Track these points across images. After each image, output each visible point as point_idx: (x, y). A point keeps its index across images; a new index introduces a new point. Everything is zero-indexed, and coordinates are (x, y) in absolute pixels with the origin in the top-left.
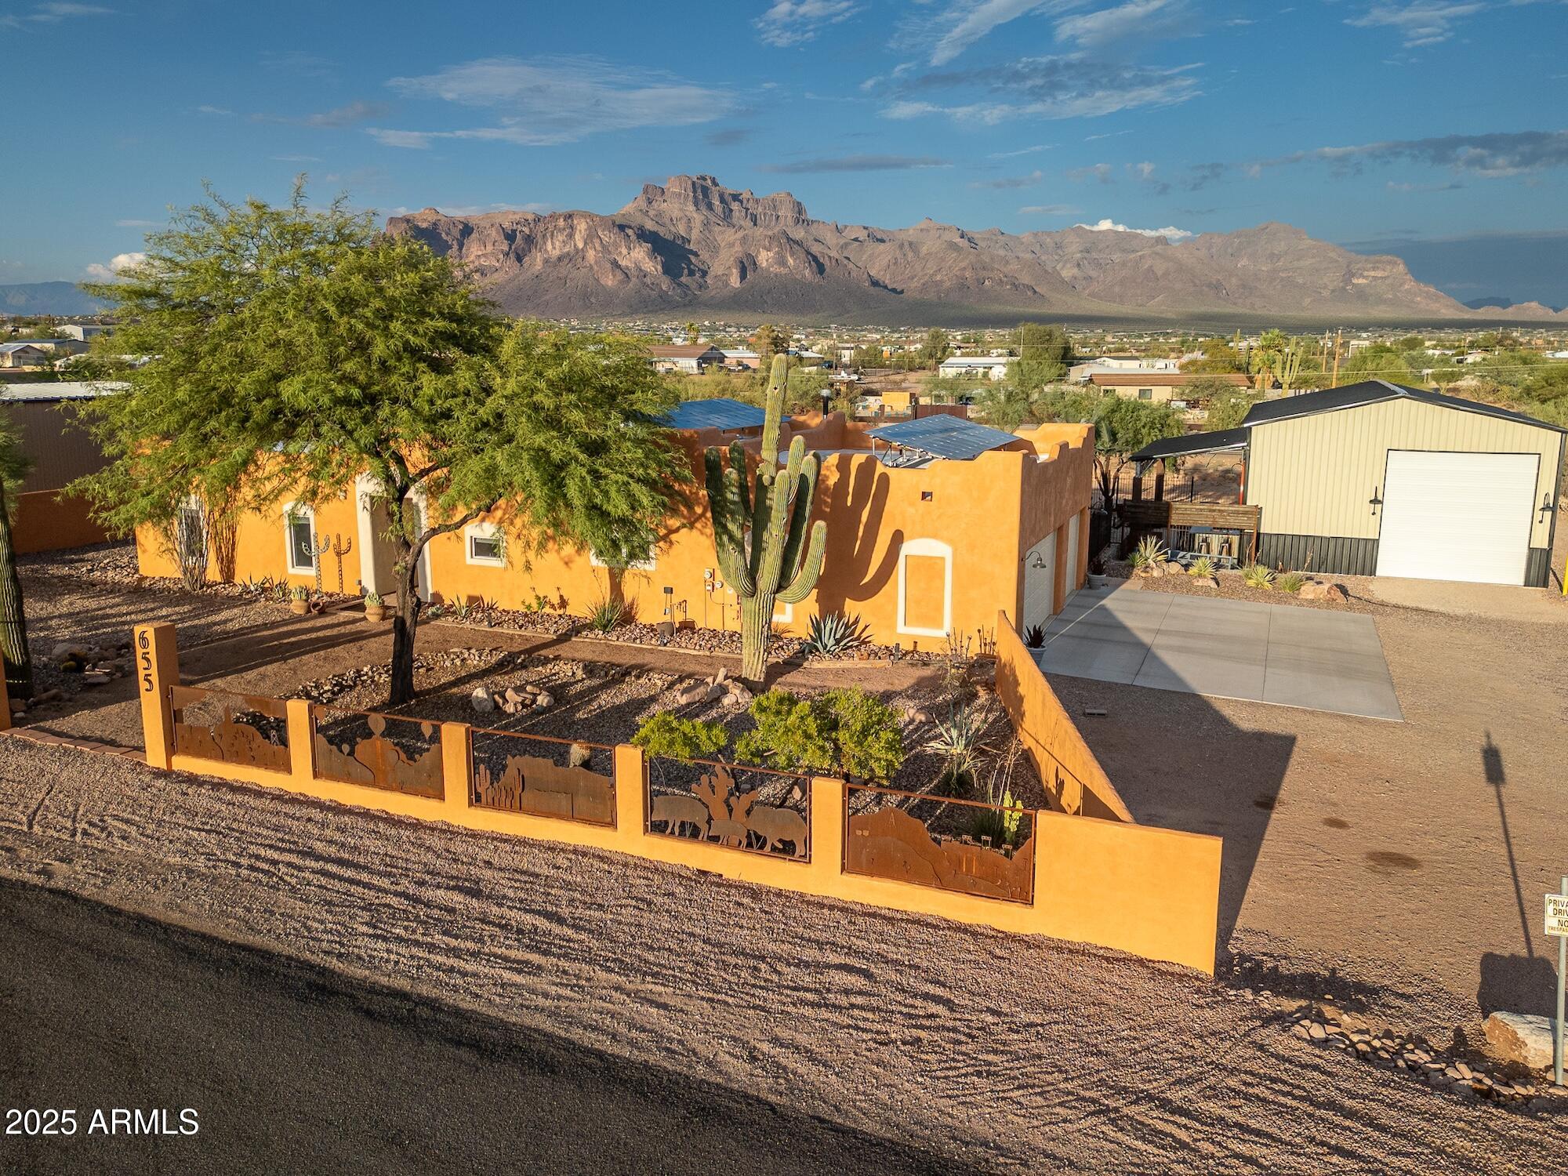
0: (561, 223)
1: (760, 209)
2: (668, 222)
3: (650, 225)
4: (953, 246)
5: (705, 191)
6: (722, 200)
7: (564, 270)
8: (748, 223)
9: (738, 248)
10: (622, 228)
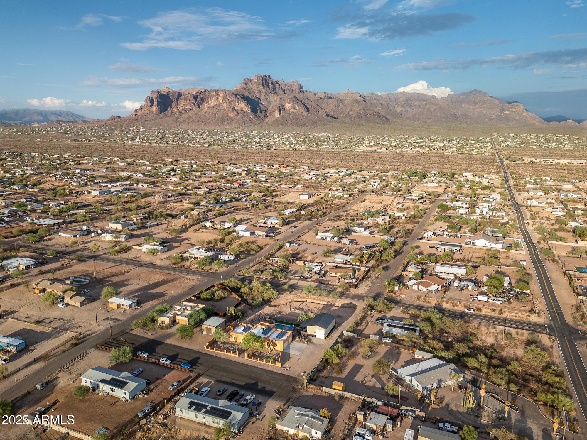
0: (214, 93)
1: (286, 87)
2: (253, 92)
3: (246, 94)
4: (357, 101)
5: (266, 80)
6: (273, 84)
7: (215, 110)
8: (282, 92)
9: (278, 102)
10: (236, 95)
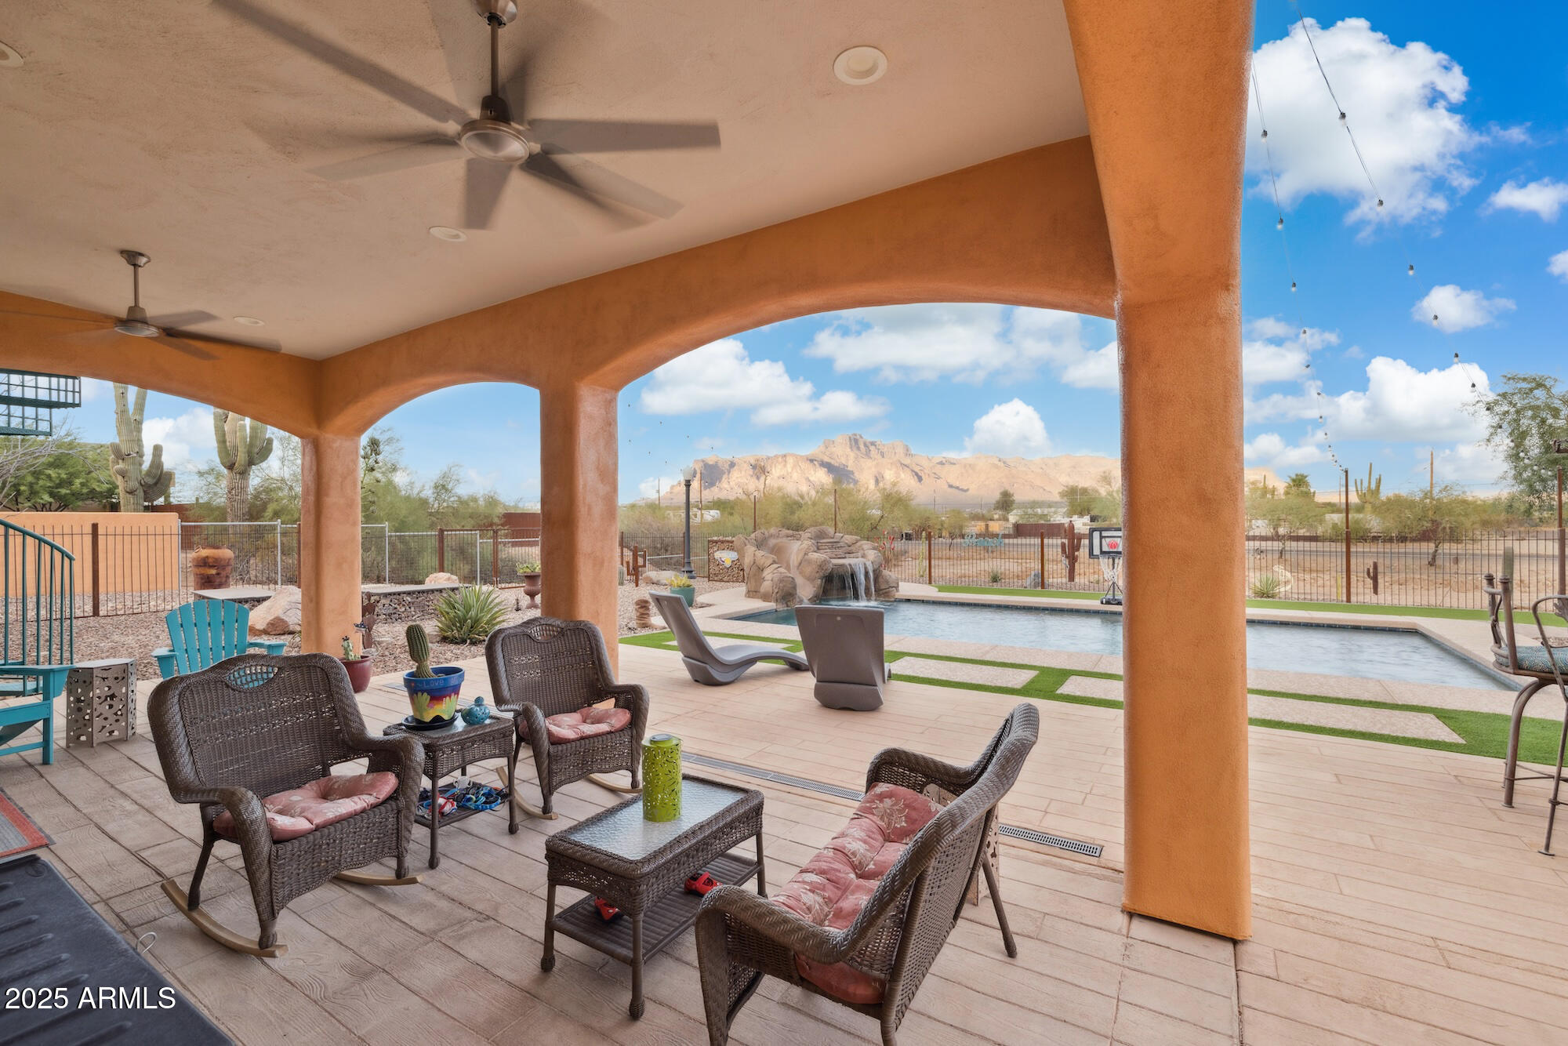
0: (780, 459)
1: (886, 449)
2: (836, 457)
3: (826, 459)
4: (996, 466)
5: (856, 441)
6: (865, 445)
8: (879, 456)
9: (873, 469)
10: (812, 461)
